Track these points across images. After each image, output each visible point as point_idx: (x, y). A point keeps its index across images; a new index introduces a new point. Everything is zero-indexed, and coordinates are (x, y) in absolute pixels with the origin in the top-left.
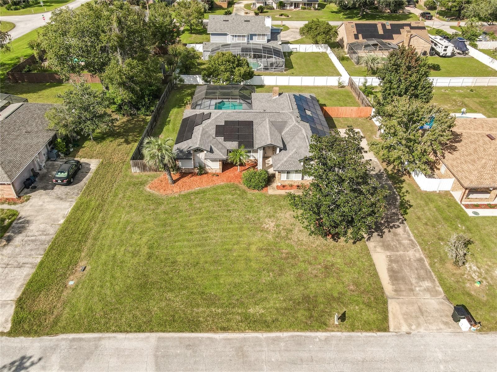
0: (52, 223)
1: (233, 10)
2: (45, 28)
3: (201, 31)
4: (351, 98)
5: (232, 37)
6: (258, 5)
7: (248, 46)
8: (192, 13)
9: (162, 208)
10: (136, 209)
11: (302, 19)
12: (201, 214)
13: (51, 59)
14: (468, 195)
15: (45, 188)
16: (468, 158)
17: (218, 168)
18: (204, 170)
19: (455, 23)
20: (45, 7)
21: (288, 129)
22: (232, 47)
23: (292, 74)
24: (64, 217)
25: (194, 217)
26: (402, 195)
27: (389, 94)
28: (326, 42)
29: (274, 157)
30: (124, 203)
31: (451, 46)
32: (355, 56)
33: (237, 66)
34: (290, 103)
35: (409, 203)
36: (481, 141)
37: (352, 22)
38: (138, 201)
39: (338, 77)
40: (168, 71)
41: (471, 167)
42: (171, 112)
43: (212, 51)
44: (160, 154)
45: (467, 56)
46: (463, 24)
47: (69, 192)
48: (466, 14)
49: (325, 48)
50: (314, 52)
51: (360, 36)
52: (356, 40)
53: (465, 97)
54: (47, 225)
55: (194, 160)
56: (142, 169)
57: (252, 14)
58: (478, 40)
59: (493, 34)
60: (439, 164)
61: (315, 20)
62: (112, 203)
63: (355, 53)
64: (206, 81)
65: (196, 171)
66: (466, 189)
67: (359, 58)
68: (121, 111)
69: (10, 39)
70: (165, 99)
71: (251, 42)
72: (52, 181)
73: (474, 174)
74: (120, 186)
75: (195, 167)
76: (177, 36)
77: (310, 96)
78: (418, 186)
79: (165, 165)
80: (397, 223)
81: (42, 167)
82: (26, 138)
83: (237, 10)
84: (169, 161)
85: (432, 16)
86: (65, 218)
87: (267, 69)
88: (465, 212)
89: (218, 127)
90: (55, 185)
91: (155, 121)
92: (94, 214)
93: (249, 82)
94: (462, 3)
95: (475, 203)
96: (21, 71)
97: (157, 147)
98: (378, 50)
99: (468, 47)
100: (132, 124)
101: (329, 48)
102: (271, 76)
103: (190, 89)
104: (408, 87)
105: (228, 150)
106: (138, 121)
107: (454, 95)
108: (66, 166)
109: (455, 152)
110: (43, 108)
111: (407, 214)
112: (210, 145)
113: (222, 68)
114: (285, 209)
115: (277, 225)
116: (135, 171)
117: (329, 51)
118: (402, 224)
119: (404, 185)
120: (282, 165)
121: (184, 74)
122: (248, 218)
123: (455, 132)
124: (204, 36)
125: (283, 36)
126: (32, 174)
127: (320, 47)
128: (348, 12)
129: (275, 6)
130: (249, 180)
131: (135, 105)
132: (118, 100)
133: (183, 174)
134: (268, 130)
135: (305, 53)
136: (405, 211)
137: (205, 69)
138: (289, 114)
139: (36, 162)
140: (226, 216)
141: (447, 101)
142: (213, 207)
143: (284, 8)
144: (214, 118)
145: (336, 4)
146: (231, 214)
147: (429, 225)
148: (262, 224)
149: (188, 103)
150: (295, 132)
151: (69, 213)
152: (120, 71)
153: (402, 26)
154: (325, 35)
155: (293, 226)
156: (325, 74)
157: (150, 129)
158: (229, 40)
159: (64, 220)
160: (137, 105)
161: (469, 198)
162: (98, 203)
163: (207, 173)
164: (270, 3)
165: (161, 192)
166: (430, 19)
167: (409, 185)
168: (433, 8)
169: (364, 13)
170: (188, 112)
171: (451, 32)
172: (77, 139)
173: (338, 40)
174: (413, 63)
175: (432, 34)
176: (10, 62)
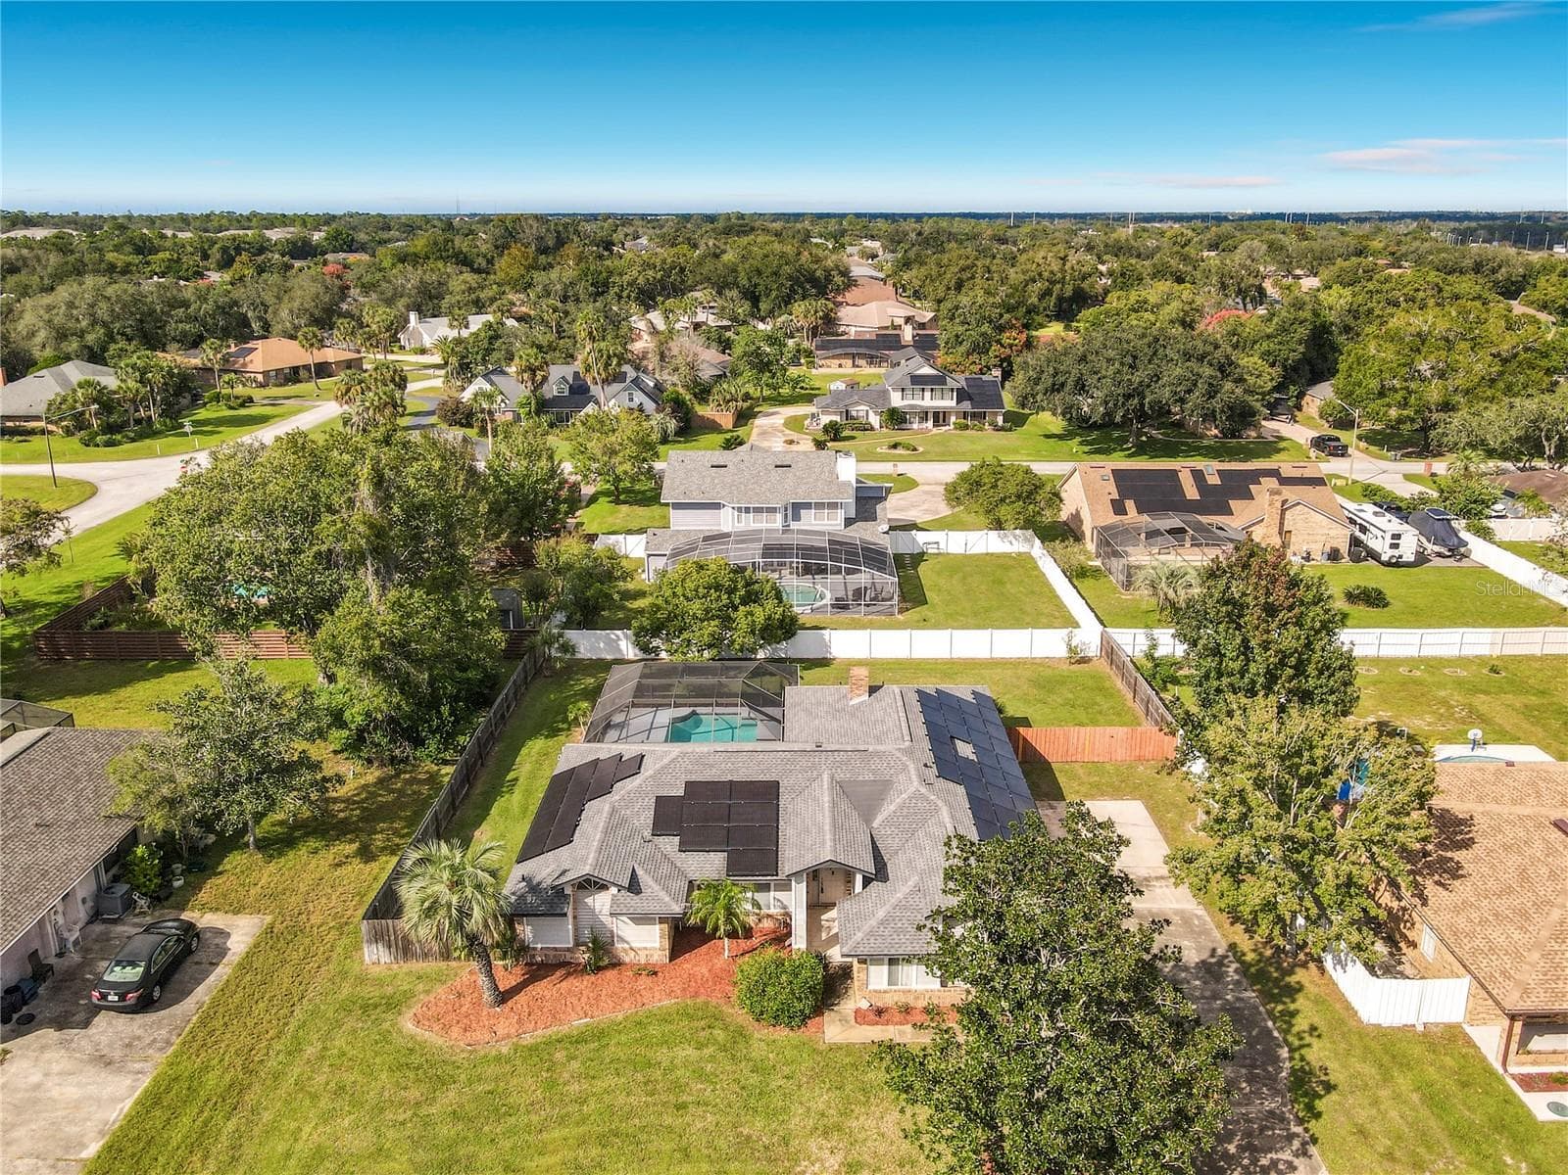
0: (59, 1153)
1: (749, 435)
2: (161, 505)
3: (649, 494)
4: (1112, 695)
5: (736, 513)
6: (825, 419)
7: (787, 540)
8: (621, 444)
9: (450, 1097)
10: (356, 1103)
11: (957, 458)
12: (584, 1120)
13: (165, 590)
14: (1524, 1042)
15: (61, 1023)
16: (1503, 904)
17: (657, 945)
18: (608, 952)
19: (1417, 467)
20: (196, 438)
21: (892, 808)
22: (738, 542)
23: (924, 624)
24: (102, 1133)
25: (556, 1134)
26: (1296, 1043)
27: (1219, 691)
28: (1029, 524)
29: (847, 905)
30: (320, 1079)
31: (1410, 534)
32: (1116, 564)
33: (744, 602)
34: (903, 719)
35: (1323, 1078)
36: (1538, 844)
37: (1101, 464)
38: (370, 1073)
39: (1065, 631)
40: (528, 619)
41: (1516, 935)
42: (524, 751)
43: (673, 555)
44: (455, 900)
45: (1465, 563)
46: (1440, 467)
47: (139, 1038)
48: (1445, 439)
49: (1027, 540)
50: (992, 554)
51: (1130, 505)
52: (1119, 518)
53: (1475, 690)
54: (40, 1163)
55: (575, 917)
56: (400, 952)
57: (806, 445)
58: (1494, 514)
59: (1535, 496)
60: (1413, 924)
61: (989, 460)
62: (276, 1078)
63: (1116, 554)
64: (645, 649)
65: (583, 957)
66: (1513, 1018)
67: (1133, 571)
68: (360, 750)
69: (67, 532)
70: (508, 707)
71: (794, 526)
72: (90, 997)
73: (1529, 964)
74: (314, 1013)
75: (577, 944)
76: (566, 514)
77: (974, 693)
78: (1348, 1007)
79: (472, 939)
80: (1286, 1155)
81: (70, 945)
82: (32, 847)
83: (763, 434)
84: (486, 926)
85: (1345, 447)
86: (107, 1138)
87: (845, 607)
88: (1522, 1105)
89: (661, 802)
90: (96, 1010)
91: (468, 780)
92: (205, 1124)
93: (784, 650)
94: (1431, 411)
95: (1553, 1069)
96: (79, 627)
97: (446, 875)
98: (1188, 545)
99: (1465, 535)
100: (393, 791)
101: (1037, 542)
102: (855, 629)
103: (593, 676)
104: (1276, 669)
105: (690, 882)
106: (413, 781)
107: (1441, 685)
108: (144, 943)
109: (1457, 883)
110: (111, 743)
111: (1318, 1116)
112: (630, 865)
113: (696, 607)
114: (882, 1100)
115: (850, 1166)
116: (375, 957)
117: (1037, 549)
118: (1301, 1159)
119: (1301, 1003)
120: (871, 933)
121: (580, 626)
122: (749, 1138)
123: (1448, 811)
124: (656, 510)
125: (893, 508)
126: (29, 969)
127: (1011, 538)
128: (1095, 435)
129: (875, 420)
130: (757, 991)
131: (406, 730)
132: (355, 715)
133: (538, 969)
134: (827, 813)
135: (965, 556)
136: (1310, 1107)
137: (641, 612)
138: (899, 755)
139: (49, 929)
140: (670, 1129)
141: (1420, 704)
142: (628, 1094)
143: (904, 426)
144: (651, 772)
145: (1054, 414)
146: (688, 1119)
147: (1400, 1161)
148: (797, 1162)
149: (581, 720)
150: (914, 818)
151: (121, 1117)
152: (367, 625)
153: (1255, 476)
154: (1021, 503)
155: (908, 1167)
156: (1028, 619)
157: (448, 810)
158: (726, 521)
159: (101, 1143)
160: (413, 728)
161: (1529, 1053)
162: (228, 1078)
163: (620, 964)
164: (861, 414)
165: (454, 1035)
166: (1343, 455)
167: (1317, 1001)
168: (1346, 423)
169: (1144, 438)
170: (574, 751)
171: (1406, 491)
172: (202, 845)
173: (1064, 516)
174: (1280, 595)
175: (1351, 498)
176: (53, 598)
